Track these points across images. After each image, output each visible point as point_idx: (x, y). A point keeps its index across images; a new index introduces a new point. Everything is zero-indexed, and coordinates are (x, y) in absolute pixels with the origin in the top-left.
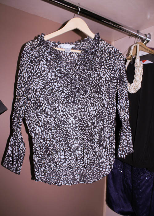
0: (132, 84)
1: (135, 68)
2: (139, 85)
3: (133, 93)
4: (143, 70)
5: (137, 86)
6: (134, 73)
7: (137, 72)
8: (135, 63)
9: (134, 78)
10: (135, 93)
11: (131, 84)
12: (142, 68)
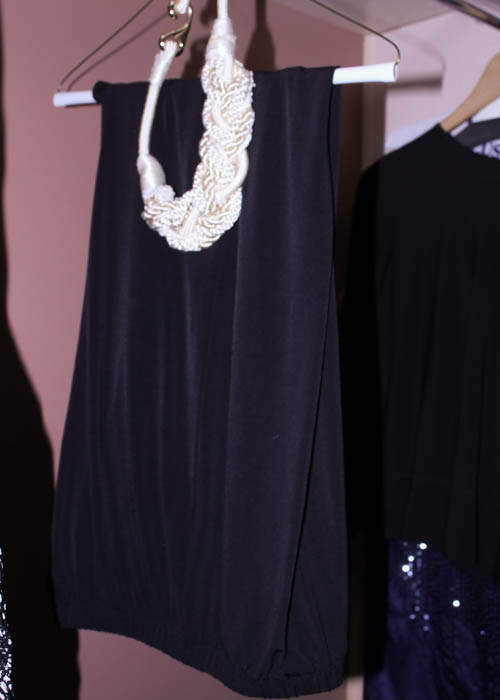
0: (188, 196)
1: (204, 97)
2: (228, 199)
3: (195, 248)
4: (252, 114)
5: (216, 209)
6: (200, 130)
7: (214, 123)
8: (206, 69)
9: (199, 160)
10: (204, 251)
11: (178, 194)
12: (249, 99)
